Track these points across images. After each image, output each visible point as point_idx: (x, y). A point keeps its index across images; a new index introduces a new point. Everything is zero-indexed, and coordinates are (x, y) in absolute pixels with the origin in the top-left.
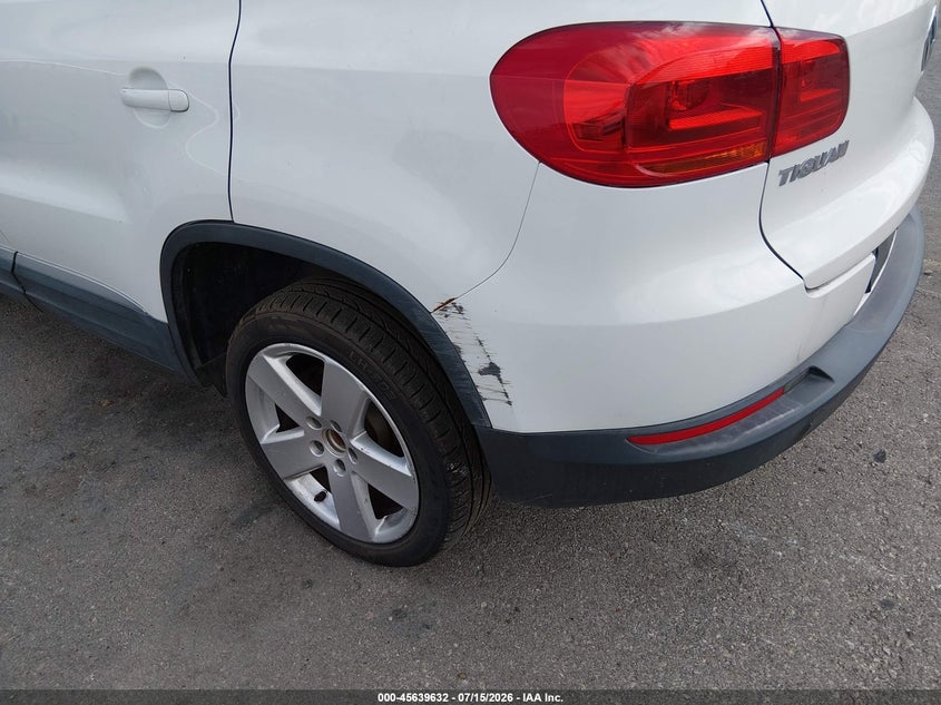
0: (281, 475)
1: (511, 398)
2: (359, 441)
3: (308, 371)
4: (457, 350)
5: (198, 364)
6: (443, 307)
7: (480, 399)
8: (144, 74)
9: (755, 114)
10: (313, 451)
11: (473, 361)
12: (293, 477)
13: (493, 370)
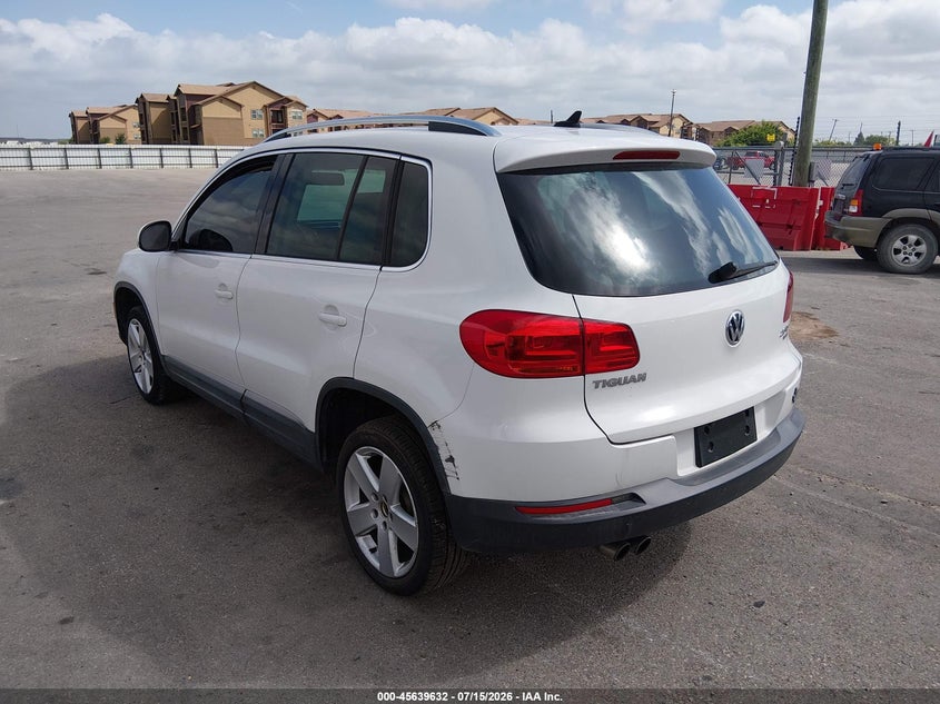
0: (355, 532)
1: (459, 476)
2: (396, 508)
3: (375, 464)
4: (437, 447)
5: (325, 459)
6: (432, 425)
7: (446, 476)
8: (331, 308)
9: (573, 353)
10: (372, 515)
11: (444, 455)
12: (359, 535)
13: (451, 459)
